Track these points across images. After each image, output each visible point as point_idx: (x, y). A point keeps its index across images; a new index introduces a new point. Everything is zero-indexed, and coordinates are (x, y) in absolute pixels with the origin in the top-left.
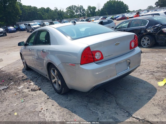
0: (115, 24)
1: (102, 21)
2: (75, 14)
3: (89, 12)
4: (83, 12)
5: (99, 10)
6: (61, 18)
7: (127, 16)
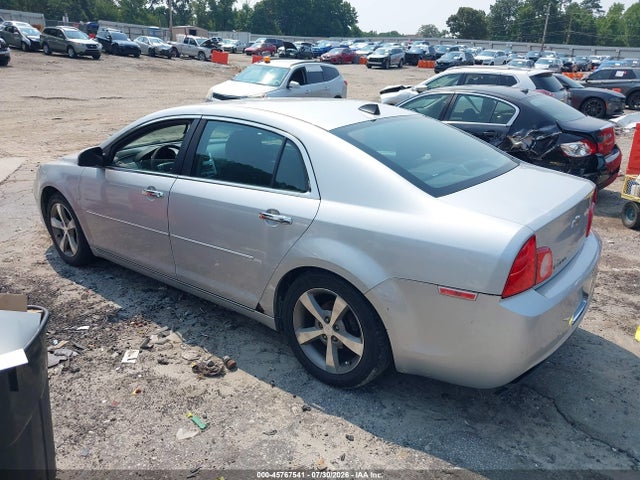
0: (346, 83)
1: (303, 69)
2: (148, 6)
3: (208, 9)
4: (183, 6)
5: (246, 7)
6: (83, 13)
7: (358, 52)
